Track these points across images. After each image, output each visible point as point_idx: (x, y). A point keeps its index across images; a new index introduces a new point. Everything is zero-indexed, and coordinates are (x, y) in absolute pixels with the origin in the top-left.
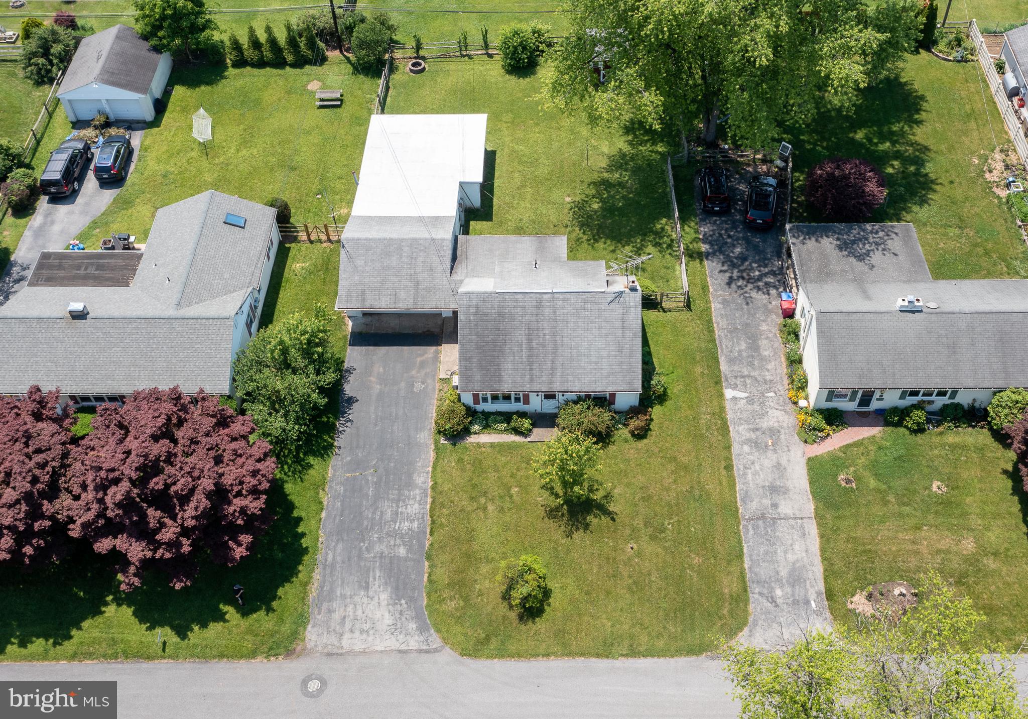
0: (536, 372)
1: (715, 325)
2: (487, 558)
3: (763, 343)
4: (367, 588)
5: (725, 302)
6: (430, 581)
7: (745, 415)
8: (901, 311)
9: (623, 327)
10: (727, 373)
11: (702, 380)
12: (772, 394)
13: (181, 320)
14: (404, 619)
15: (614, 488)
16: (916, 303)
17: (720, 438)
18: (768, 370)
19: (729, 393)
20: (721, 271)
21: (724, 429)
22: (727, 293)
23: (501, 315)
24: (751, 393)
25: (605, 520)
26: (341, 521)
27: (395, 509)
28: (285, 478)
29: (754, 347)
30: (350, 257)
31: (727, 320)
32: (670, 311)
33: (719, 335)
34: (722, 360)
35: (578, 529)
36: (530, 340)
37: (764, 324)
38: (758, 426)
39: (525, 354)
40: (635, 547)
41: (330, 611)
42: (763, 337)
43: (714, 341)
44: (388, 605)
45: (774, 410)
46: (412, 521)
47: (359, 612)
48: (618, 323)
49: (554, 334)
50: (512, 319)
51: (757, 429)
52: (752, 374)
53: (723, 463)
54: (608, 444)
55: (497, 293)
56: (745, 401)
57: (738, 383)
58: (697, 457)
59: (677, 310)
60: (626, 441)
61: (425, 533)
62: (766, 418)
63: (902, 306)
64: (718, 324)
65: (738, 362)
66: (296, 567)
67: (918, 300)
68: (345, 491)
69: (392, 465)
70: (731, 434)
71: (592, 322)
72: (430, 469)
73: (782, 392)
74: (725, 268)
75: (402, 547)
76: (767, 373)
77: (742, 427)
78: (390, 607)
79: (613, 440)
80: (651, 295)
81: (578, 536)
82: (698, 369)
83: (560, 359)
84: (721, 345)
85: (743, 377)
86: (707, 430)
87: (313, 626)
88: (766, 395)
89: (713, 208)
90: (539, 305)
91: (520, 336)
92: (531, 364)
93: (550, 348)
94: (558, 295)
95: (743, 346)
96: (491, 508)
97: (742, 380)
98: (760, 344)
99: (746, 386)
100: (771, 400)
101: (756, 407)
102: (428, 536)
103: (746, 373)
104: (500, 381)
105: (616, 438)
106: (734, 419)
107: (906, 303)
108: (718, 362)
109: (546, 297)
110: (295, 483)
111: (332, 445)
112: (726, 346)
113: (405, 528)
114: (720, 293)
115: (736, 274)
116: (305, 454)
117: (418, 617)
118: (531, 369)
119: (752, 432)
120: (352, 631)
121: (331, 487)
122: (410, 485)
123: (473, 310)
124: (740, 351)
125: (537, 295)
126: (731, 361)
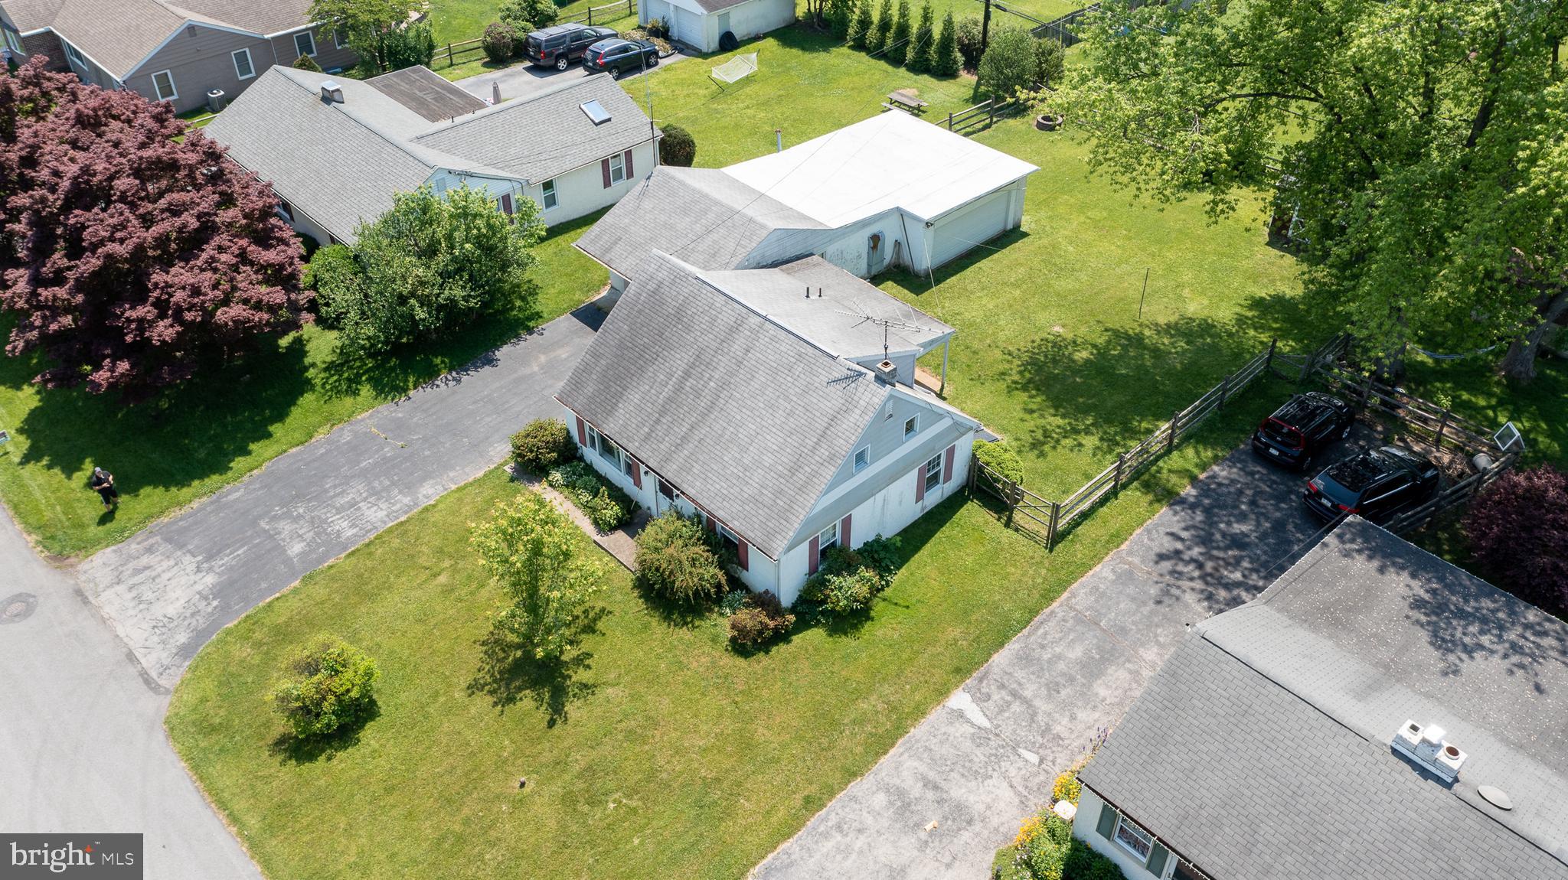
0: (660, 430)
1: (1065, 595)
2: (355, 632)
3: (1118, 675)
4: (210, 558)
5: (1126, 578)
6: (270, 605)
7: (943, 751)
8: (1395, 751)
9: (824, 435)
10: (996, 670)
11: (942, 649)
12: (1034, 758)
13: (394, 148)
14: (186, 623)
15: (613, 685)
16: (1442, 756)
17: (859, 750)
18: (1073, 718)
19: (960, 699)
20: (1172, 534)
21: (881, 744)
22: (1143, 567)
23: (679, 314)
24: (997, 726)
25: (543, 715)
26: (299, 469)
27: (358, 499)
28: (318, 388)
29: (1093, 668)
30: (643, 193)
31: (1097, 601)
32: (1017, 530)
33: (1052, 612)
34: (1013, 647)
35: (491, 693)
36: (687, 374)
37: (1155, 649)
38: (943, 784)
39: (667, 391)
40: (527, 790)
41: (150, 550)
42: (1128, 665)
43: (1034, 612)
44: (199, 593)
45: (1005, 784)
46: (353, 526)
47: (166, 576)
48: (821, 423)
49: (724, 385)
50: (688, 329)
51: (936, 787)
52: (1037, 703)
53: (813, 789)
54: (686, 624)
55: (697, 278)
56: (972, 730)
57: (996, 697)
58: (784, 746)
59: (1031, 536)
60: (714, 640)
61: (345, 549)
62: (973, 783)
63: (1400, 739)
64: (1073, 595)
65: (1035, 668)
66: (193, 479)
67: (1453, 752)
68: (348, 443)
69: (427, 453)
70: (883, 760)
71: (787, 398)
72: (454, 487)
73: (1057, 769)
74: (1185, 535)
75: (303, 544)
76: (1065, 721)
77: (916, 764)
78: (198, 596)
79: (697, 623)
80: (997, 480)
81: (483, 702)
82: (954, 632)
83: (705, 430)
84: (1037, 628)
85: (1014, 694)
86: (854, 722)
87: (115, 551)
88: (1021, 751)
89: (1268, 446)
90: (735, 329)
91: (679, 360)
92: (663, 412)
93: (703, 403)
94: (771, 326)
95: (1077, 652)
96: (442, 579)
97: (1009, 698)
98: (1110, 671)
99: (1001, 711)
100: (1021, 764)
101: (979, 755)
102: (343, 555)
103: (1028, 693)
104: (610, 413)
105: (705, 624)
106: (917, 741)
107: (1415, 739)
108: (1002, 645)
109: (754, 320)
110: (318, 400)
111: (405, 390)
112: (1046, 634)
113: (337, 527)
114: (1136, 560)
115: (1196, 551)
116: (369, 380)
117: (200, 636)
118: (657, 422)
119: (920, 784)
120: (130, 589)
121: (343, 429)
122: (409, 487)
123: (651, 286)
124: (1059, 657)
125: (744, 310)
126: (1025, 659)
